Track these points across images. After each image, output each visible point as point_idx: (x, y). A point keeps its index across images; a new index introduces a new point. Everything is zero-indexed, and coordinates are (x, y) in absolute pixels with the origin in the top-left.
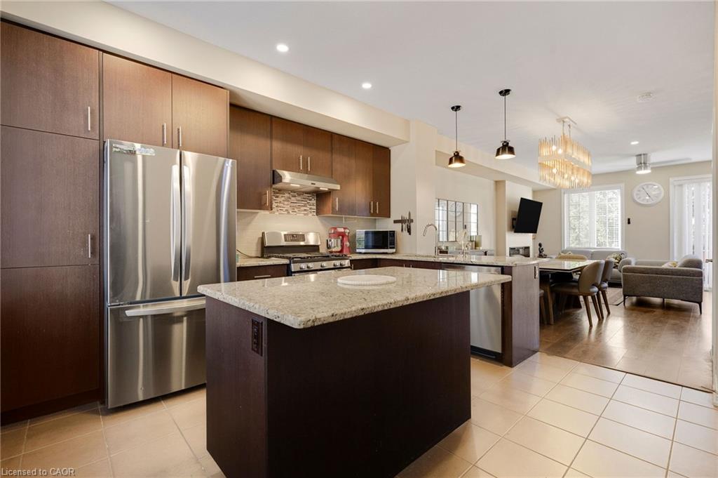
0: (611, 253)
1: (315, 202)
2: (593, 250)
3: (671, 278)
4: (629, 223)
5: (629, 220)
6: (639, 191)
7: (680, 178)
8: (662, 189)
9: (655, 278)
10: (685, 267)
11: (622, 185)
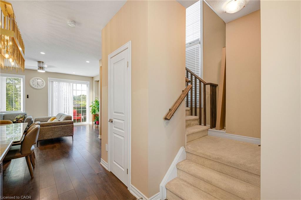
0: (18, 114)
2: (4, 114)
3: (62, 127)
4: (28, 97)
5: (28, 95)
6: (33, 81)
7: (52, 78)
8: (44, 82)
9: (55, 128)
10: (66, 120)
11: (24, 76)
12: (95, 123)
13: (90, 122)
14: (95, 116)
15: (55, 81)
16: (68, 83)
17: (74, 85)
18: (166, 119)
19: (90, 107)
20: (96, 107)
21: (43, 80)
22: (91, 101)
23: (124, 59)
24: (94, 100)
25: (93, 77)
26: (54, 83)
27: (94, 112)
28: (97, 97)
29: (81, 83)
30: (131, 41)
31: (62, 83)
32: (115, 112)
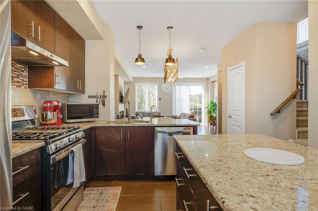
1: (27, 74)
2: (148, 112)
4: (160, 100)
5: (160, 98)
6: (163, 87)
11: (158, 84)
12: (211, 124)
13: (206, 123)
14: (210, 118)
15: (177, 85)
16: (186, 87)
17: (192, 87)
18: (271, 114)
19: (206, 108)
20: (212, 109)
21: (170, 86)
22: (207, 103)
23: (240, 72)
24: (209, 102)
25: (208, 78)
26: (177, 86)
27: (210, 113)
28: (213, 98)
29: (197, 85)
30: (245, 61)
31: (182, 86)
32: (233, 110)
